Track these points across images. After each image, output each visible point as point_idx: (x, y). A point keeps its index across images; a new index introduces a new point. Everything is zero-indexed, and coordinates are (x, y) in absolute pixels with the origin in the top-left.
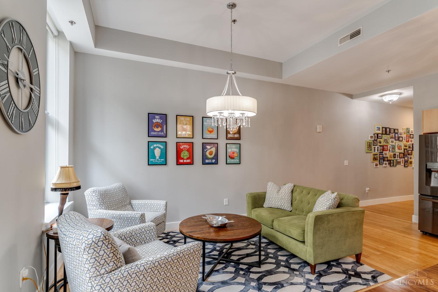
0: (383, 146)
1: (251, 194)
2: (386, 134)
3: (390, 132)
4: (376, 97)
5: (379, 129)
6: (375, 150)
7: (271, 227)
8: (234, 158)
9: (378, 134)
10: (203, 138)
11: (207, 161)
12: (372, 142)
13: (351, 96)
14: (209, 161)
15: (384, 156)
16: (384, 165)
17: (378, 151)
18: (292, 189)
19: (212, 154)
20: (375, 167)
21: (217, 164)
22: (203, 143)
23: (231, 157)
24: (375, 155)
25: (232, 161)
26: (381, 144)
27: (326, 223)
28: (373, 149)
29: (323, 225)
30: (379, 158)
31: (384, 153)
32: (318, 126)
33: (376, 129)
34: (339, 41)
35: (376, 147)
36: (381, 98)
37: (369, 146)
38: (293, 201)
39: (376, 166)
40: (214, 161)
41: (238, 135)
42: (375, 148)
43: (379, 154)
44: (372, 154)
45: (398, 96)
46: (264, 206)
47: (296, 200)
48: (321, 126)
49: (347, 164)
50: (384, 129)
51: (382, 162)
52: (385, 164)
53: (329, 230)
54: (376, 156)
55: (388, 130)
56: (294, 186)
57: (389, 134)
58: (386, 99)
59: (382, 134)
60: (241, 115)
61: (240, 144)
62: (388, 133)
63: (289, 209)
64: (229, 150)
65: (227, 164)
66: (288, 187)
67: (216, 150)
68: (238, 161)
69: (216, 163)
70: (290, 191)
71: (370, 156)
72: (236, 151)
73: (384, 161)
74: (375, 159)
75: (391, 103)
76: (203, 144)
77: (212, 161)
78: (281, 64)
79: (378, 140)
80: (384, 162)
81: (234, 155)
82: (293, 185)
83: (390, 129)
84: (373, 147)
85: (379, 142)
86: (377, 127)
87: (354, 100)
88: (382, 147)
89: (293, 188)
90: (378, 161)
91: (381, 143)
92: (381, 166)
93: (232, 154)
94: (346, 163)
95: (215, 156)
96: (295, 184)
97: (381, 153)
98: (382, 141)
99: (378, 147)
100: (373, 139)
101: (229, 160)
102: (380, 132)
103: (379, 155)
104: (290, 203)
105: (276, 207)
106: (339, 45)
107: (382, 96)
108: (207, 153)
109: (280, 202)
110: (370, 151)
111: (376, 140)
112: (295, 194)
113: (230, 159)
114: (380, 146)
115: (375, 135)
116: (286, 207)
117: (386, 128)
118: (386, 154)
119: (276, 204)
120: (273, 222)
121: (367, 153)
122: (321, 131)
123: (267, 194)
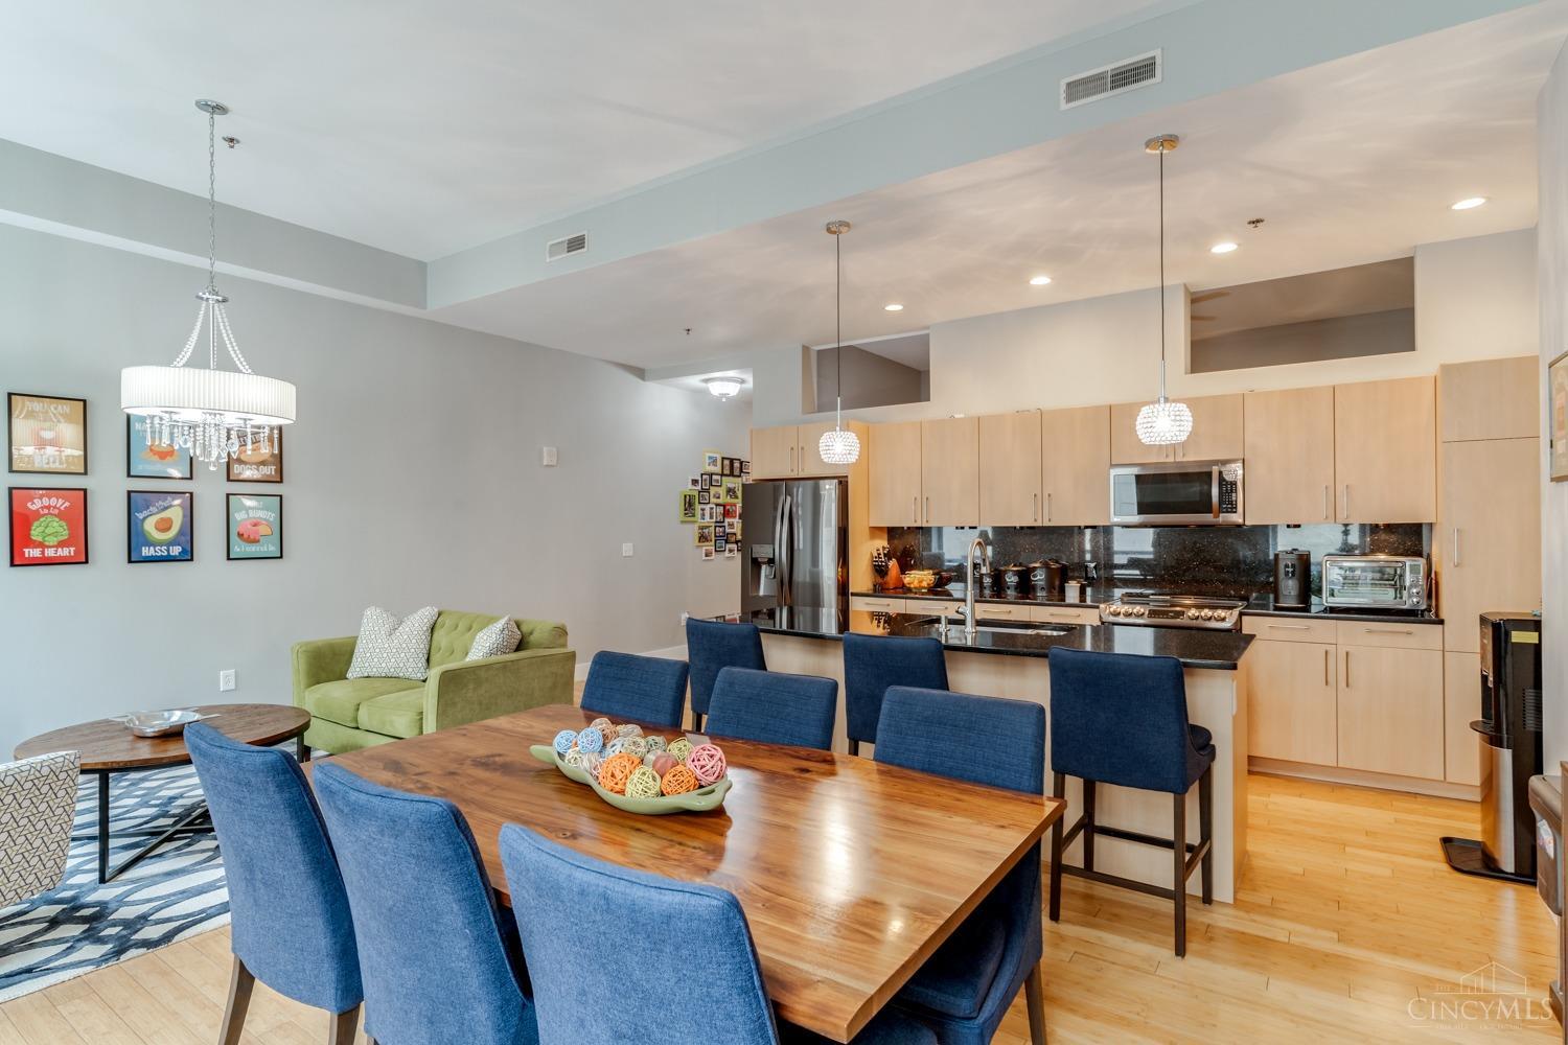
0: (724, 506)
1: (307, 644)
2: (732, 474)
3: (741, 471)
4: (694, 381)
5: (714, 461)
6: (703, 515)
7: (354, 725)
8: (258, 541)
9: (711, 475)
10: (129, 475)
11: (146, 552)
12: (696, 494)
13: (640, 373)
14: (162, 551)
15: (728, 530)
16: (727, 554)
17: (711, 517)
18: (432, 622)
19: (169, 529)
20: (704, 558)
21: (192, 560)
22: (129, 493)
23: (245, 536)
24: (702, 528)
25: (252, 550)
26: (720, 501)
27: (471, 686)
28: (698, 513)
29: (464, 691)
30: (716, 536)
31: (726, 524)
32: (545, 449)
33: (707, 461)
34: (548, 249)
35: (707, 507)
36: (704, 385)
37: (689, 505)
38: (432, 654)
39: (706, 555)
40: (176, 551)
41: (273, 468)
42: (703, 510)
43: (713, 525)
44: (696, 526)
45: (739, 386)
46: (349, 675)
47: (440, 649)
48: (555, 450)
49: (631, 554)
50: (727, 462)
51: (722, 547)
52: (731, 551)
53: (480, 704)
54: (706, 531)
55: (737, 464)
56: (439, 615)
57: (740, 476)
58: (716, 389)
59: (722, 475)
60: (242, 422)
61: (281, 496)
62: (737, 472)
63: (419, 675)
64: (238, 516)
65: (229, 559)
66: (423, 616)
67: (184, 516)
68: (272, 548)
69: (188, 556)
70: (425, 629)
71: (692, 531)
72: (265, 519)
73: (727, 542)
74: (703, 538)
75: (724, 400)
76: (132, 494)
77: (168, 551)
78: (422, 267)
79: (713, 490)
80: (728, 546)
81: (257, 532)
82: (436, 610)
83: (741, 463)
84: (698, 507)
85: (714, 496)
86: (710, 458)
87: (647, 383)
88: (722, 508)
89: (435, 618)
90: (713, 543)
91: (719, 498)
92: (721, 556)
93: (249, 527)
94: (627, 549)
95: (181, 533)
96: (441, 609)
97: (719, 524)
98: (721, 492)
99: (712, 508)
100: (699, 488)
101: (238, 548)
102: (718, 469)
103: (713, 528)
104: (424, 660)
105: (383, 675)
106: (548, 260)
107: (707, 381)
108: (149, 526)
109: (393, 660)
110: (692, 519)
111: (708, 491)
112: (439, 634)
113: (243, 544)
114: (717, 505)
115: (704, 477)
116: (410, 670)
117: (732, 461)
118: (733, 524)
119: (384, 664)
120: (358, 709)
121: (682, 522)
122: (554, 463)
123: (359, 642)
